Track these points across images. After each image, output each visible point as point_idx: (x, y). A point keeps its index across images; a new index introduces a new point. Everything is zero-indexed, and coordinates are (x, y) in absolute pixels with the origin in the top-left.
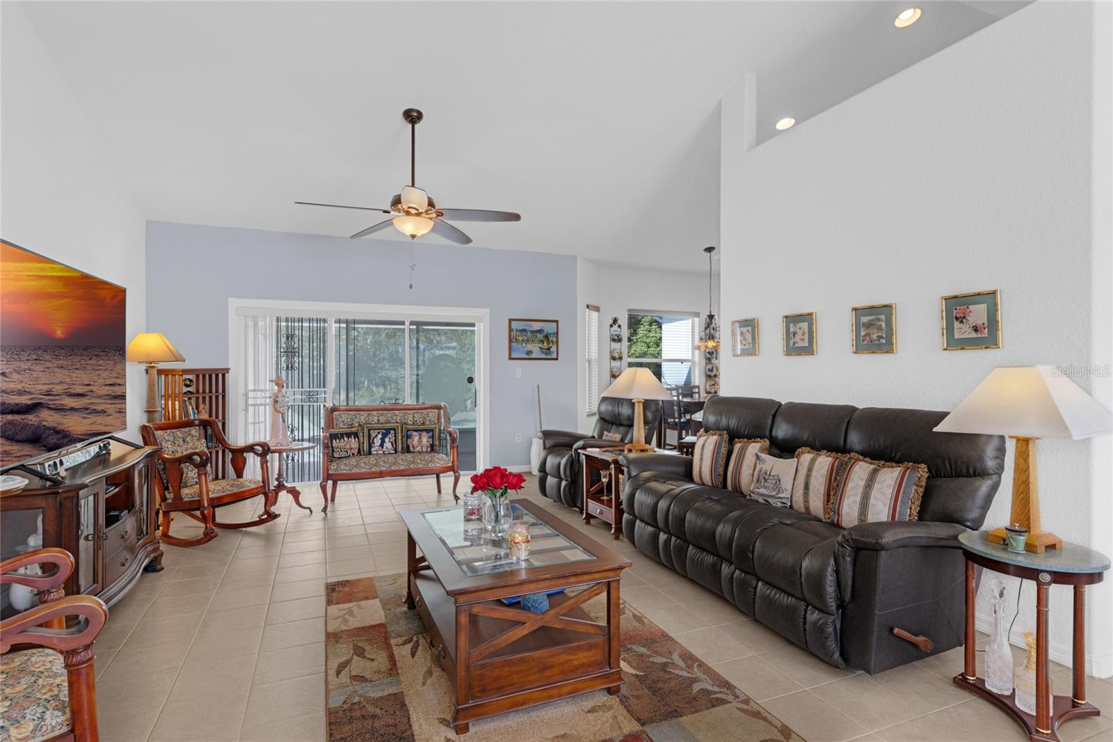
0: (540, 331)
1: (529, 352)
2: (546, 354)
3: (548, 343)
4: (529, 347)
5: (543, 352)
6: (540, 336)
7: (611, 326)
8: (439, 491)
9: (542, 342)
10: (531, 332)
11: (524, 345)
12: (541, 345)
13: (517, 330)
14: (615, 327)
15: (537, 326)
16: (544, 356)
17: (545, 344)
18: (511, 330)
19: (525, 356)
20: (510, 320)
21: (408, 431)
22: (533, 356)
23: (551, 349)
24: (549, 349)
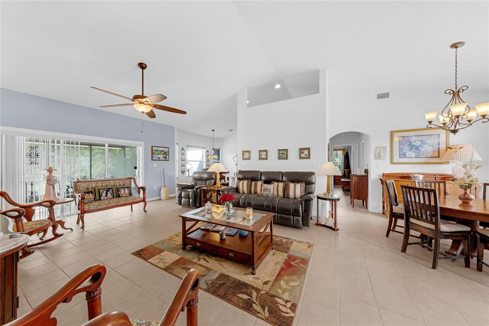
0: (163, 151)
1: (159, 158)
2: (165, 159)
3: (166, 155)
4: (159, 156)
5: (164, 158)
6: (163, 153)
7: (182, 150)
8: (132, 210)
9: (164, 154)
10: (160, 151)
11: (157, 155)
12: (163, 156)
13: (155, 150)
14: (183, 151)
15: (162, 149)
16: (164, 159)
17: (165, 155)
18: (152, 150)
19: (158, 159)
20: (152, 147)
21: (118, 188)
22: (160, 159)
23: (167, 157)
24: (166, 157)
